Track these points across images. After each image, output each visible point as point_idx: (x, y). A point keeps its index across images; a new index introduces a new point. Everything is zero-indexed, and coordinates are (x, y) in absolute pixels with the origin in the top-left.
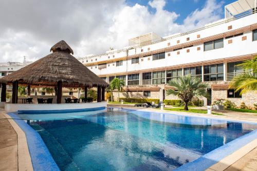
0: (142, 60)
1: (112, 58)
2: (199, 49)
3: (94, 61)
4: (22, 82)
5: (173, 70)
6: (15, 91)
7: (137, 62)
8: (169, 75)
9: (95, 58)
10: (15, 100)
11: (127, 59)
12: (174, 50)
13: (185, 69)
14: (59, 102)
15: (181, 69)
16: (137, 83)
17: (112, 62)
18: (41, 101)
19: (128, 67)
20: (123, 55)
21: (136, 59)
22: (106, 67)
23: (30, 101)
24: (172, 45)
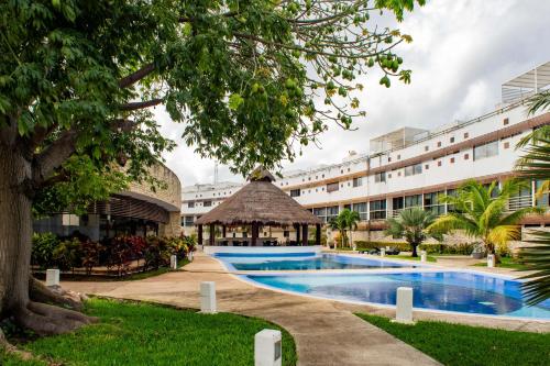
0: (390, 176)
1: (346, 173)
2: (467, 157)
3: (320, 179)
4: (218, 223)
5: (433, 194)
6: (212, 234)
7: (383, 179)
8: (428, 202)
9: (322, 173)
10: (211, 242)
11: (368, 173)
12: (434, 159)
13: (450, 191)
14: (254, 244)
15: (443, 192)
16: (383, 215)
17: (347, 178)
18: (236, 244)
19: (370, 189)
20: (362, 167)
21: (381, 174)
22: (338, 189)
23: (225, 243)
24: (431, 150)
